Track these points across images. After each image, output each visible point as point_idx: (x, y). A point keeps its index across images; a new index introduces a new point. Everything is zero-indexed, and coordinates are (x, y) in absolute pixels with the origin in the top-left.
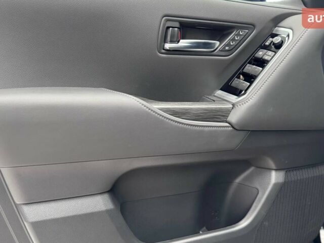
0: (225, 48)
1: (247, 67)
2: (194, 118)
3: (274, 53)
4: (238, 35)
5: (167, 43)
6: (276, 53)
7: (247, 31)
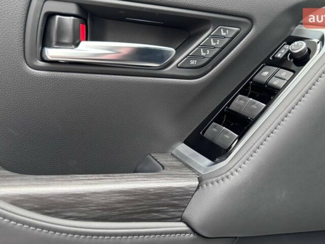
0: (188, 61)
1: (236, 101)
2: (99, 214)
3: (292, 74)
4: (217, 37)
5: (50, 46)
6: (295, 73)
7: (237, 29)
